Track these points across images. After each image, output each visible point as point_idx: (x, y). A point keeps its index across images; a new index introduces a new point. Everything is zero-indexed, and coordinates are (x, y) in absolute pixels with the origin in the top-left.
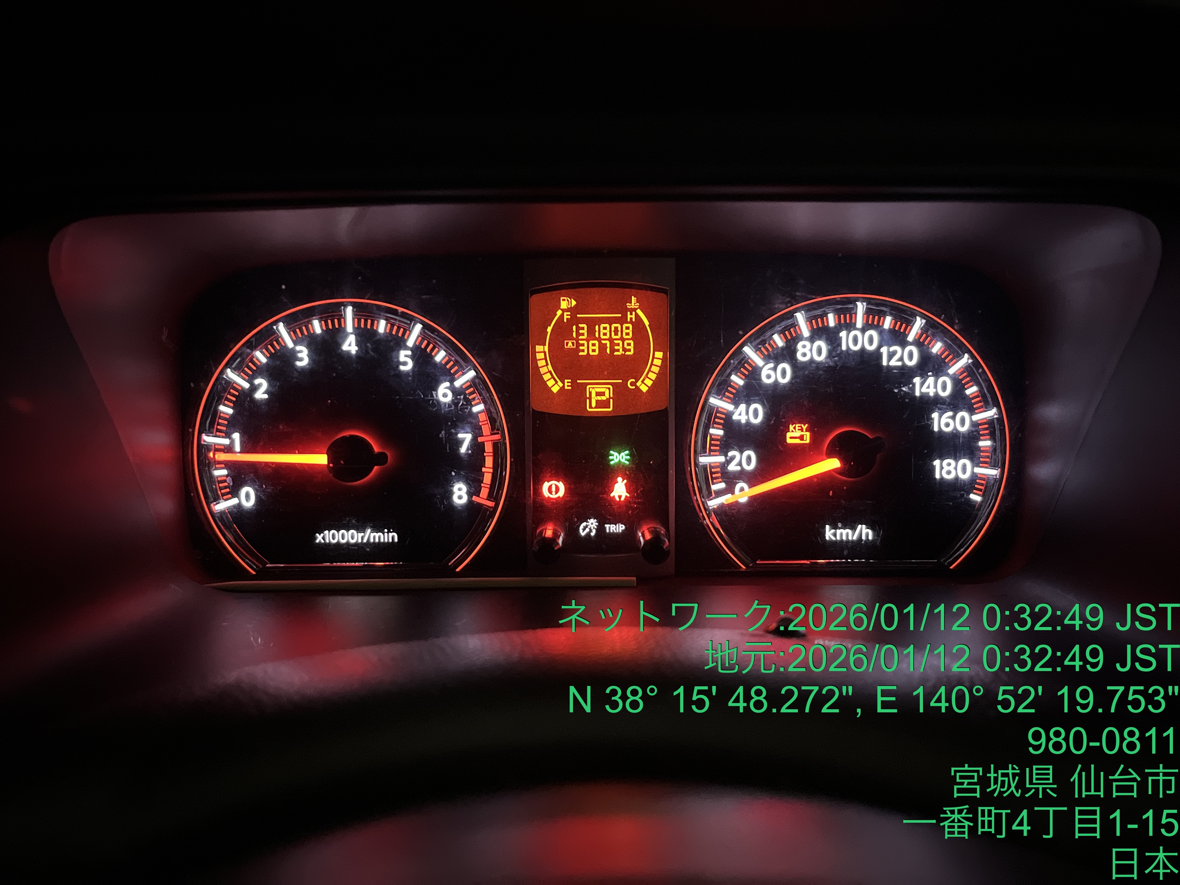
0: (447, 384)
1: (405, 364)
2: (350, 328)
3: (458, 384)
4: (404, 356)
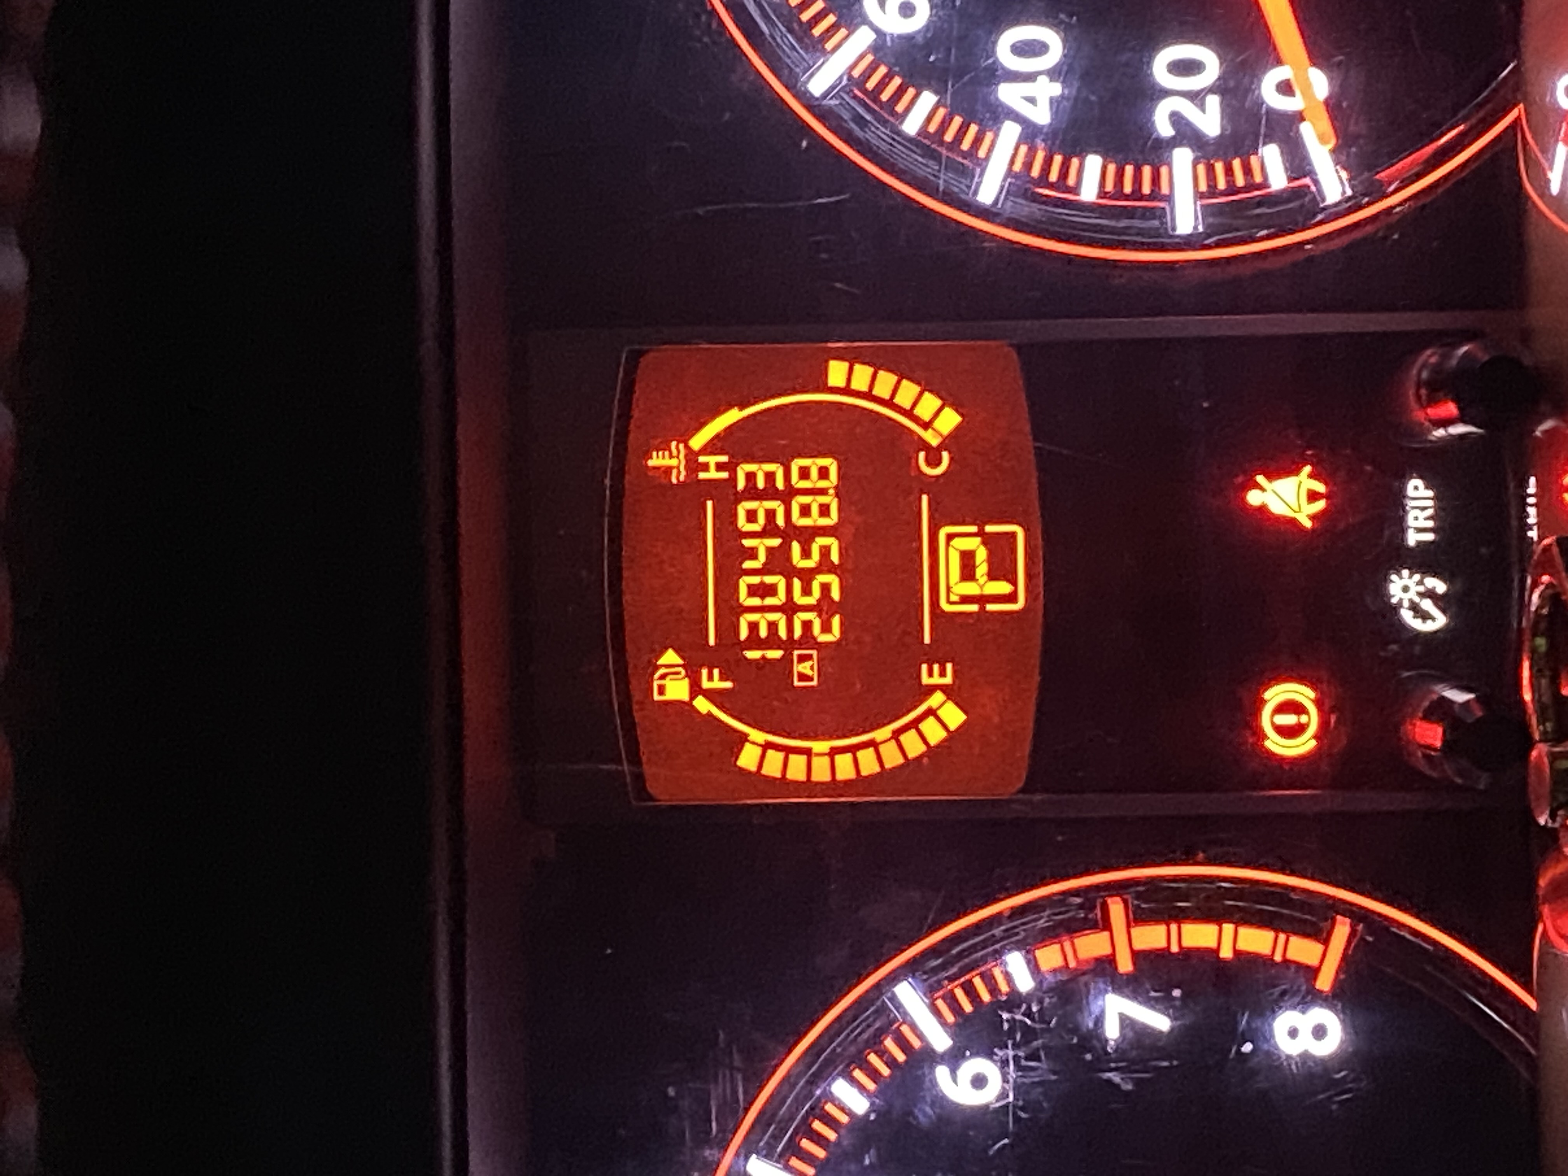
0: (942, 1073)
3: (941, 1041)
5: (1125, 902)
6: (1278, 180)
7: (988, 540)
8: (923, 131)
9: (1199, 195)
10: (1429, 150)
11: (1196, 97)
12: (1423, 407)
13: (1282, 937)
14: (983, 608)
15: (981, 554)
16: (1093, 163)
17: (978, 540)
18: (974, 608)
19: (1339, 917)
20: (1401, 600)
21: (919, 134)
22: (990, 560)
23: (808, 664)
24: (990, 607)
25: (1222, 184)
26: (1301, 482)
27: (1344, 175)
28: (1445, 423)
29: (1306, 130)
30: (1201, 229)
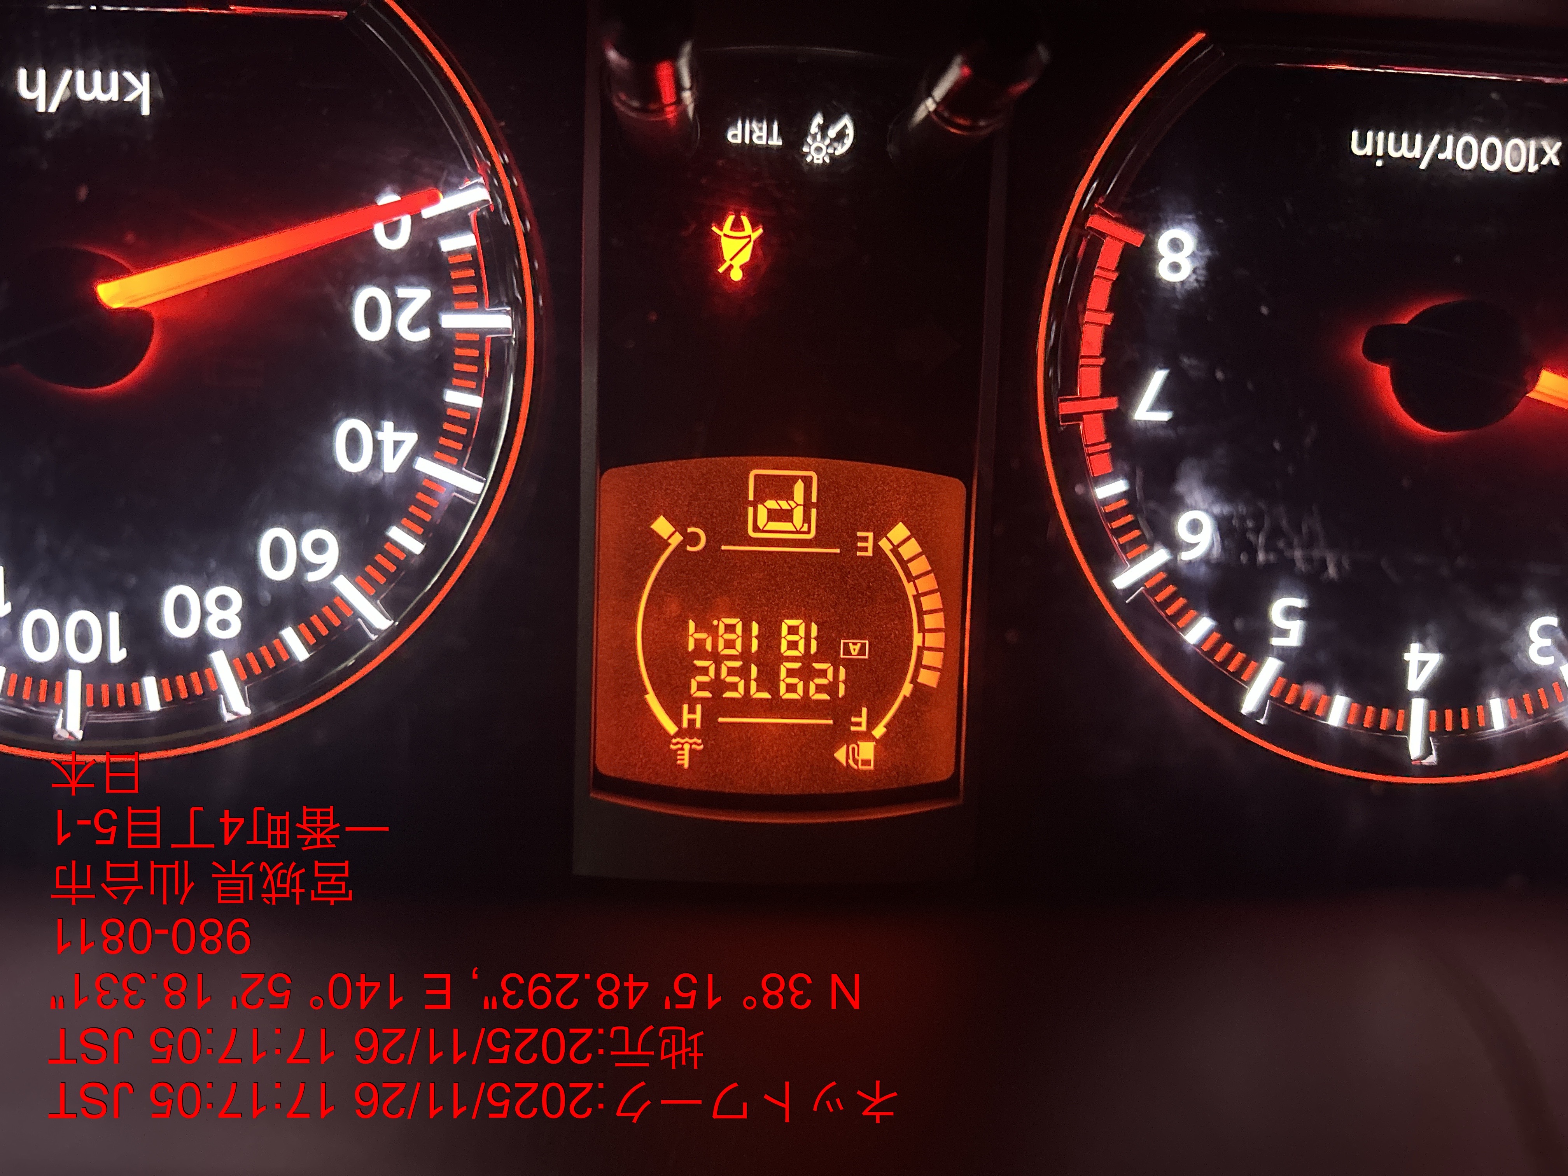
0: (1186, 556)
1: (1290, 612)
2: (1418, 706)
3: (1160, 556)
4: (1292, 634)
6: (470, 240)
7: (760, 499)
8: (421, 538)
9: (481, 310)
11: (398, 305)
13: (1097, 272)
14: (815, 505)
15: (772, 504)
16: (452, 396)
17: (760, 507)
18: (814, 511)
20: (827, 153)
21: (424, 540)
22: (777, 497)
23: (851, 646)
24: (814, 499)
25: (473, 289)
26: (725, 235)
27: (465, 183)
29: (428, 212)
30: (509, 309)
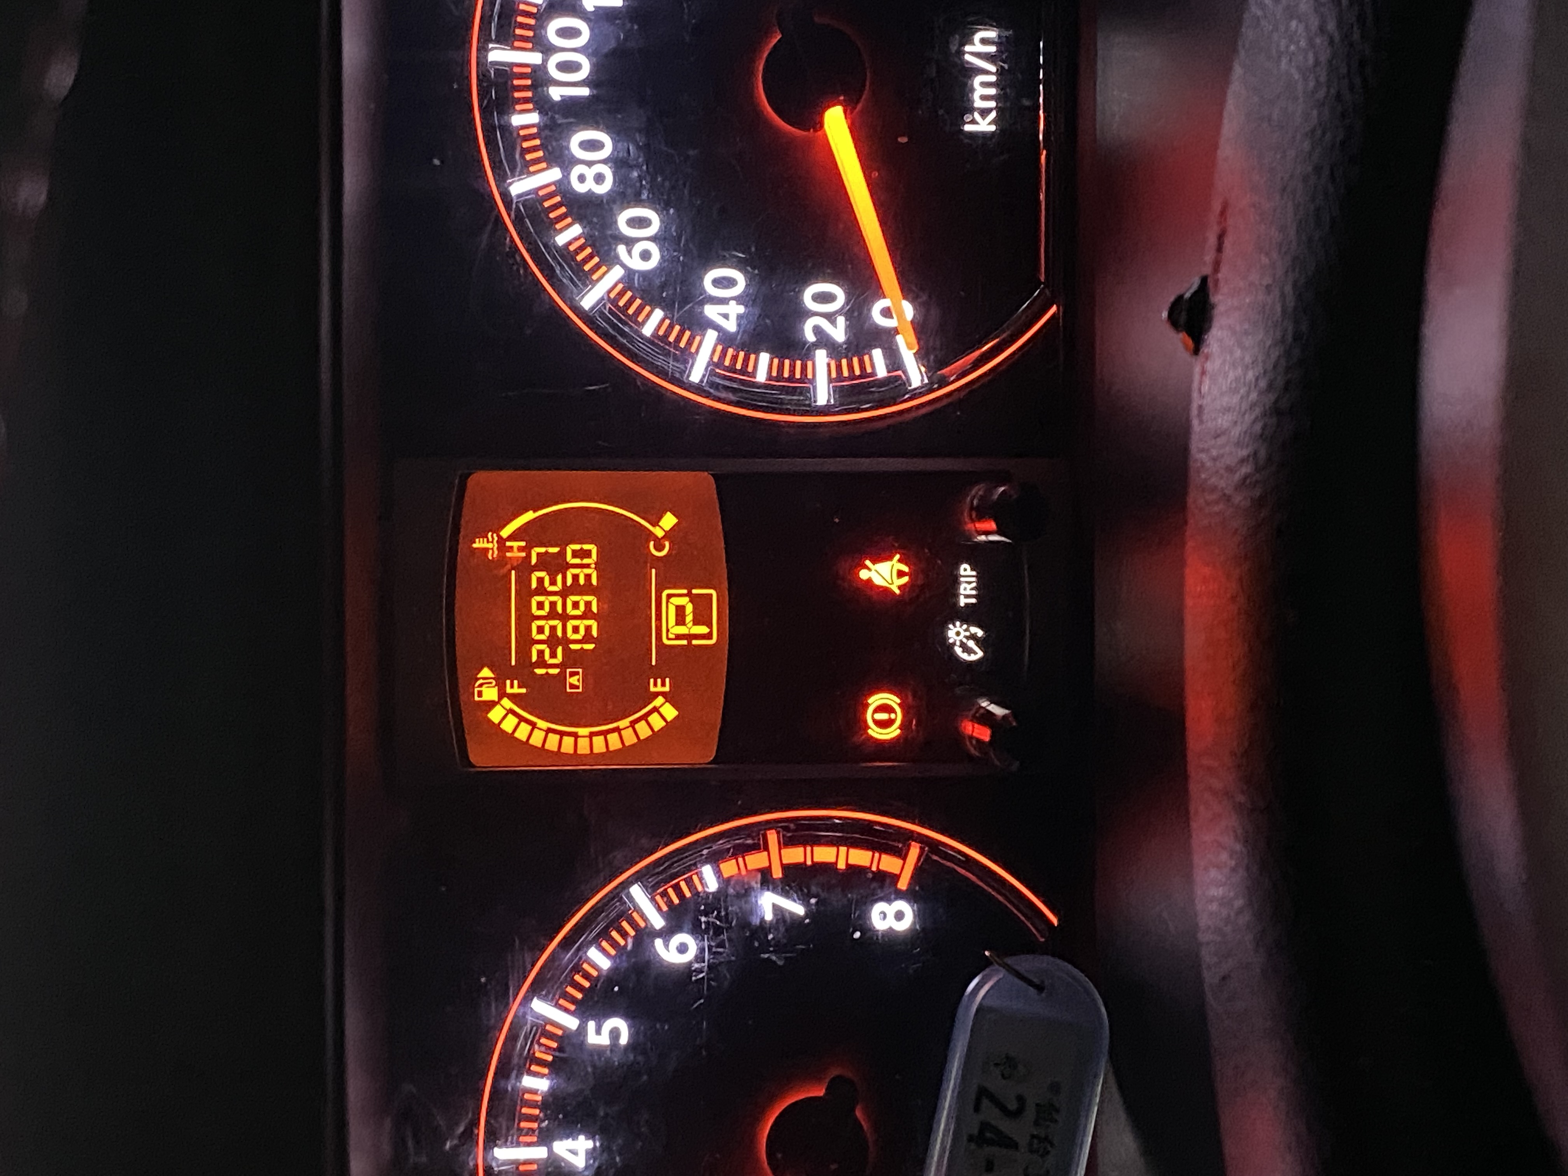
0: (659, 943)
1: (614, 1034)
4: (599, 1037)
5: (778, 833)
6: (882, 372)
7: (693, 599)
8: (655, 334)
9: (830, 380)
10: (977, 354)
11: (830, 317)
12: (973, 521)
13: (877, 855)
14: (690, 643)
15: (689, 608)
16: (764, 358)
17: (687, 599)
18: (685, 642)
19: (913, 843)
20: (955, 641)
21: (652, 335)
22: (694, 612)
23: (576, 677)
24: (695, 642)
25: (846, 373)
26: (893, 566)
27: (923, 369)
28: (987, 533)
29: (900, 339)
30: (832, 402)
